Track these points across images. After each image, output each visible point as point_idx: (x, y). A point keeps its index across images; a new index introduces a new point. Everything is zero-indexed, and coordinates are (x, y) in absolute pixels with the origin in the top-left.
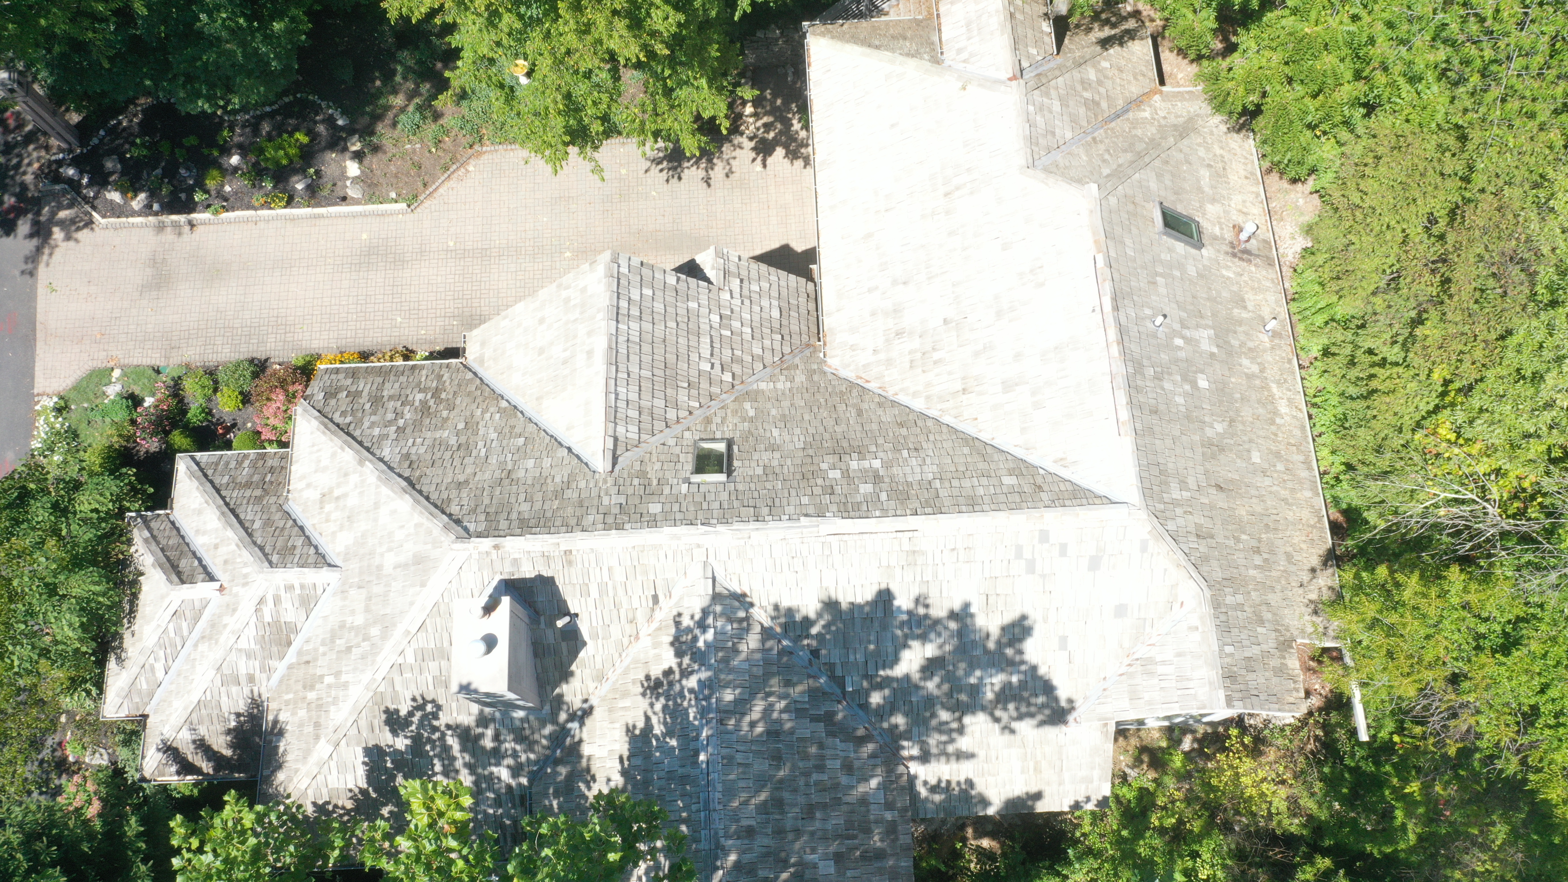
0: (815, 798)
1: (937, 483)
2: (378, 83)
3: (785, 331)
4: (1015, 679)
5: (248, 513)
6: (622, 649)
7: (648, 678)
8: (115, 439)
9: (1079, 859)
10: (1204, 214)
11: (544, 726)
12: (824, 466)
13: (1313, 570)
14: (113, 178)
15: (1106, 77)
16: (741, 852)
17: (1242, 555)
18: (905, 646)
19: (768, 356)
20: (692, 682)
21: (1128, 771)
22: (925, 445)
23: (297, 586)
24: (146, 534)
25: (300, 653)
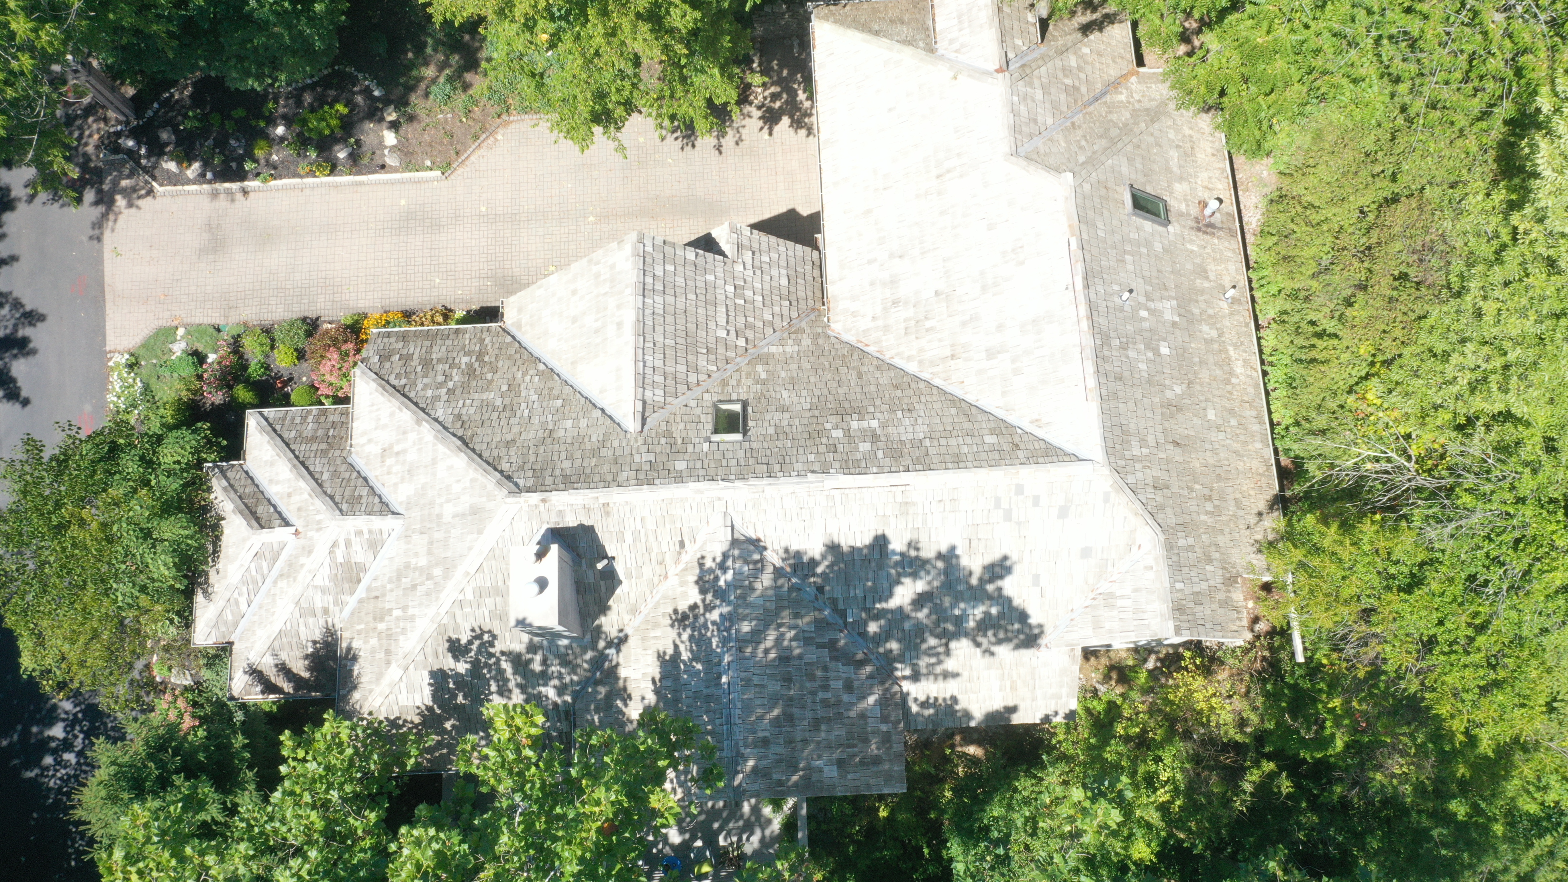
0: (821, 713)
1: (927, 442)
2: (410, 55)
3: (793, 298)
4: (994, 611)
5: (317, 466)
6: (652, 587)
7: (676, 611)
8: (184, 393)
9: (1052, 764)
10: (1171, 193)
11: (584, 651)
12: (828, 426)
13: (1260, 514)
14: (168, 149)
15: (1086, 62)
16: (759, 759)
17: (1194, 503)
18: (899, 582)
19: (777, 320)
20: (715, 616)
21: (1098, 686)
22: (917, 406)
23: (365, 531)
24: (224, 483)
25: (369, 589)
